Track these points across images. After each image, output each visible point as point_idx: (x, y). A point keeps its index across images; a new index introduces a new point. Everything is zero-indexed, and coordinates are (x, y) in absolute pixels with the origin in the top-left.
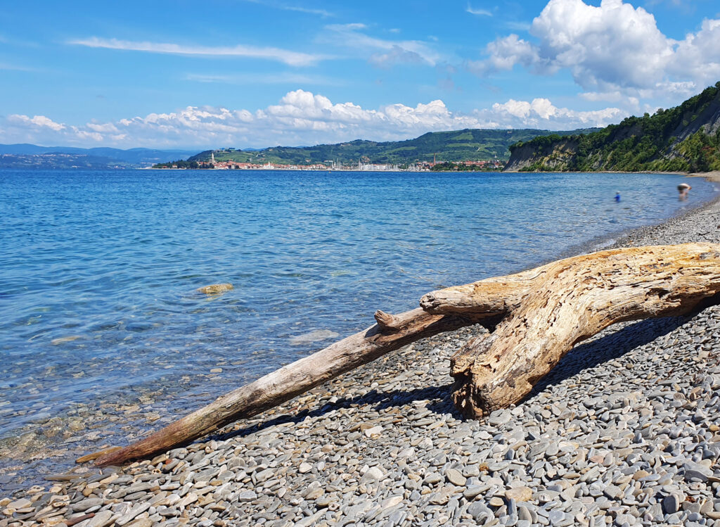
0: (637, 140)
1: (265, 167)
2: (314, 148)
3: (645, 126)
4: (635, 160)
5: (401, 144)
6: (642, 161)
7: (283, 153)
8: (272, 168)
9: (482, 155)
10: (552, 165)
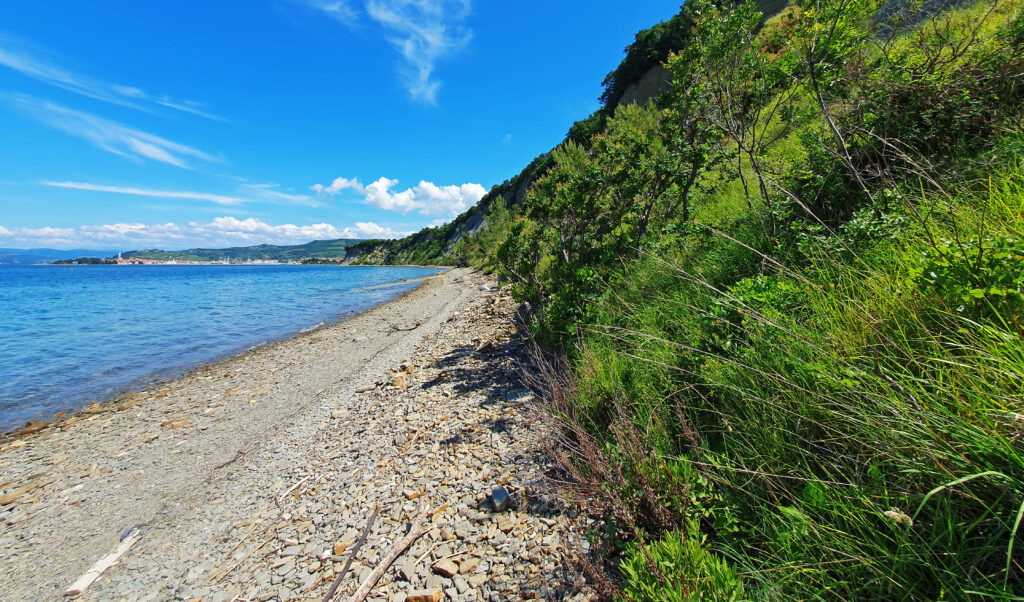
0: (430, 243)
1: (169, 263)
2: (228, 249)
3: (435, 234)
4: (426, 257)
5: (296, 247)
6: (430, 258)
8: (175, 263)
10: (373, 261)
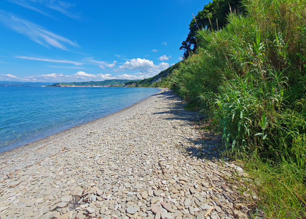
1: (73, 86)
4: (146, 85)
5: (101, 82)
7: (75, 83)
9: (117, 84)
10: (133, 86)
